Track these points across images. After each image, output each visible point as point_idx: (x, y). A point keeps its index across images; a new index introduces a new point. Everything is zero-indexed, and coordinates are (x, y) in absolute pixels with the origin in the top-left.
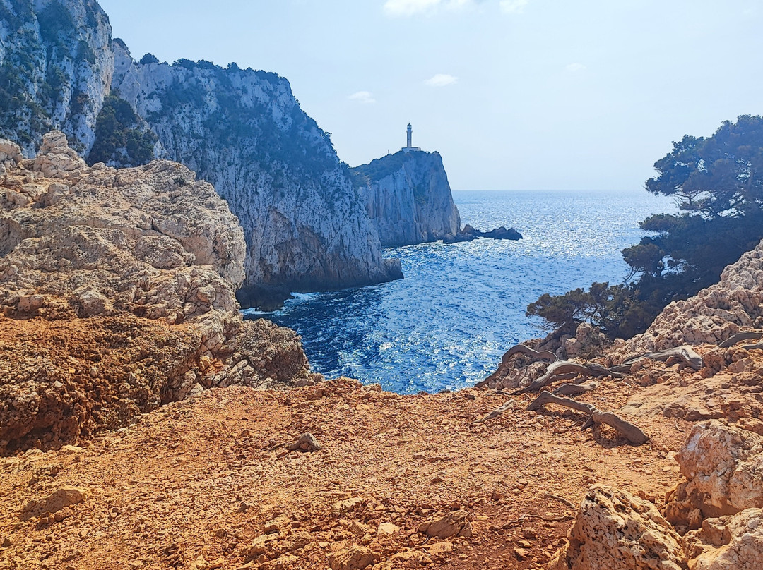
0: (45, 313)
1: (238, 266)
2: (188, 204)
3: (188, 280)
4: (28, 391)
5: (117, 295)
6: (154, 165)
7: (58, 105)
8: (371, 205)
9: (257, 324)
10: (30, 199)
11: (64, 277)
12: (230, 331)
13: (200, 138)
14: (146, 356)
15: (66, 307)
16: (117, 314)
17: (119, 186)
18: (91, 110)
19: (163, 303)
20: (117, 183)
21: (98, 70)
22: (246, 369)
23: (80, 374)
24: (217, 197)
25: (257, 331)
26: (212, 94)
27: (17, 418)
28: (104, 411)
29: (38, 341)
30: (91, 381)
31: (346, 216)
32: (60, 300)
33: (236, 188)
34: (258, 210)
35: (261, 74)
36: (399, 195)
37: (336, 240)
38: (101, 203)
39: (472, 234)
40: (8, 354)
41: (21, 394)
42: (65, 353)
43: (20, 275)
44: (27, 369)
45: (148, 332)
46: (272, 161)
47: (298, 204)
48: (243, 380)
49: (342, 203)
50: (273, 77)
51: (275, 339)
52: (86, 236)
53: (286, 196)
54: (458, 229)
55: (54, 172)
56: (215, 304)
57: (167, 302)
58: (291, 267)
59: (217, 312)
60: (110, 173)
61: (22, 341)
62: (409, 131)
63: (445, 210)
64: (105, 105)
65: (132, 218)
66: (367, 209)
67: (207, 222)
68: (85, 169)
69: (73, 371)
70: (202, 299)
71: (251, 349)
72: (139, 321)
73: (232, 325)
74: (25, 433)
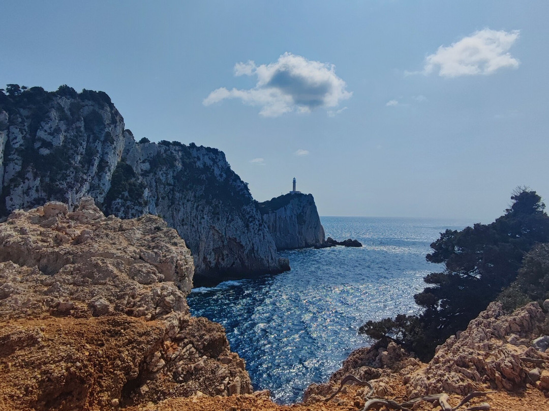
0: (74, 313)
1: (189, 280)
2: (162, 243)
3: (159, 293)
4: (60, 369)
5: (117, 301)
6: (143, 217)
7: (91, 167)
8: (271, 225)
9: (199, 321)
10: (70, 238)
11: (86, 290)
12: (183, 324)
13: (171, 185)
14: (132, 343)
15: (86, 310)
16: (116, 314)
17: (122, 231)
18: (110, 171)
19: (143, 307)
20: (121, 229)
21: (115, 148)
22: (191, 350)
23: (92, 355)
24: (179, 238)
25: (199, 325)
26: (180, 160)
27: (52, 387)
28: (104, 379)
29: (68, 334)
30: (97, 360)
31: (256, 232)
32: (83, 305)
33: (191, 215)
34: (203, 228)
35: (209, 149)
36: (288, 219)
37: (249, 246)
38: (111, 242)
39: (332, 243)
40: (50, 344)
41: (56, 371)
42: (84, 342)
43: (61, 288)
44: (61, 354)
45: (134, 326)
46: (213, 199)
47: (228, 225)
48: (189, 357)
49: (254, 224)
50: (215, 151)
51: (210, 331)
52: (101, 264)
53: (220, 220)
54: (324, 240)
55: (86, 220)
56: (175, 308)
57: (146, 306)
58: (222, 262)
59: (175, 313)
60: (118, 223)
61: (59, 334)
62: (294, 182)
63: (316, 228)
64: (118, 167)
65: (128, 252)
66: (269, 228)
67: (172, 255)
68: (103, 219)
69: (87, 354)
70: (167, 305)
71: (194, 337)
72: (129, 319)
73: (185, 321)
74: (56, 396)
